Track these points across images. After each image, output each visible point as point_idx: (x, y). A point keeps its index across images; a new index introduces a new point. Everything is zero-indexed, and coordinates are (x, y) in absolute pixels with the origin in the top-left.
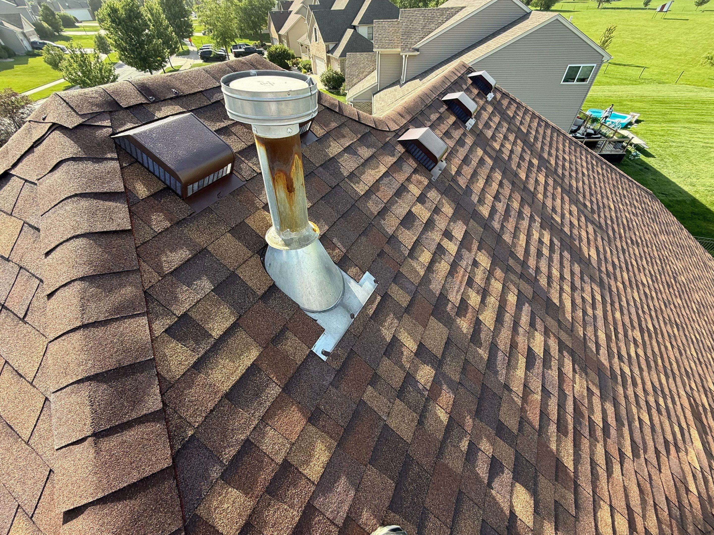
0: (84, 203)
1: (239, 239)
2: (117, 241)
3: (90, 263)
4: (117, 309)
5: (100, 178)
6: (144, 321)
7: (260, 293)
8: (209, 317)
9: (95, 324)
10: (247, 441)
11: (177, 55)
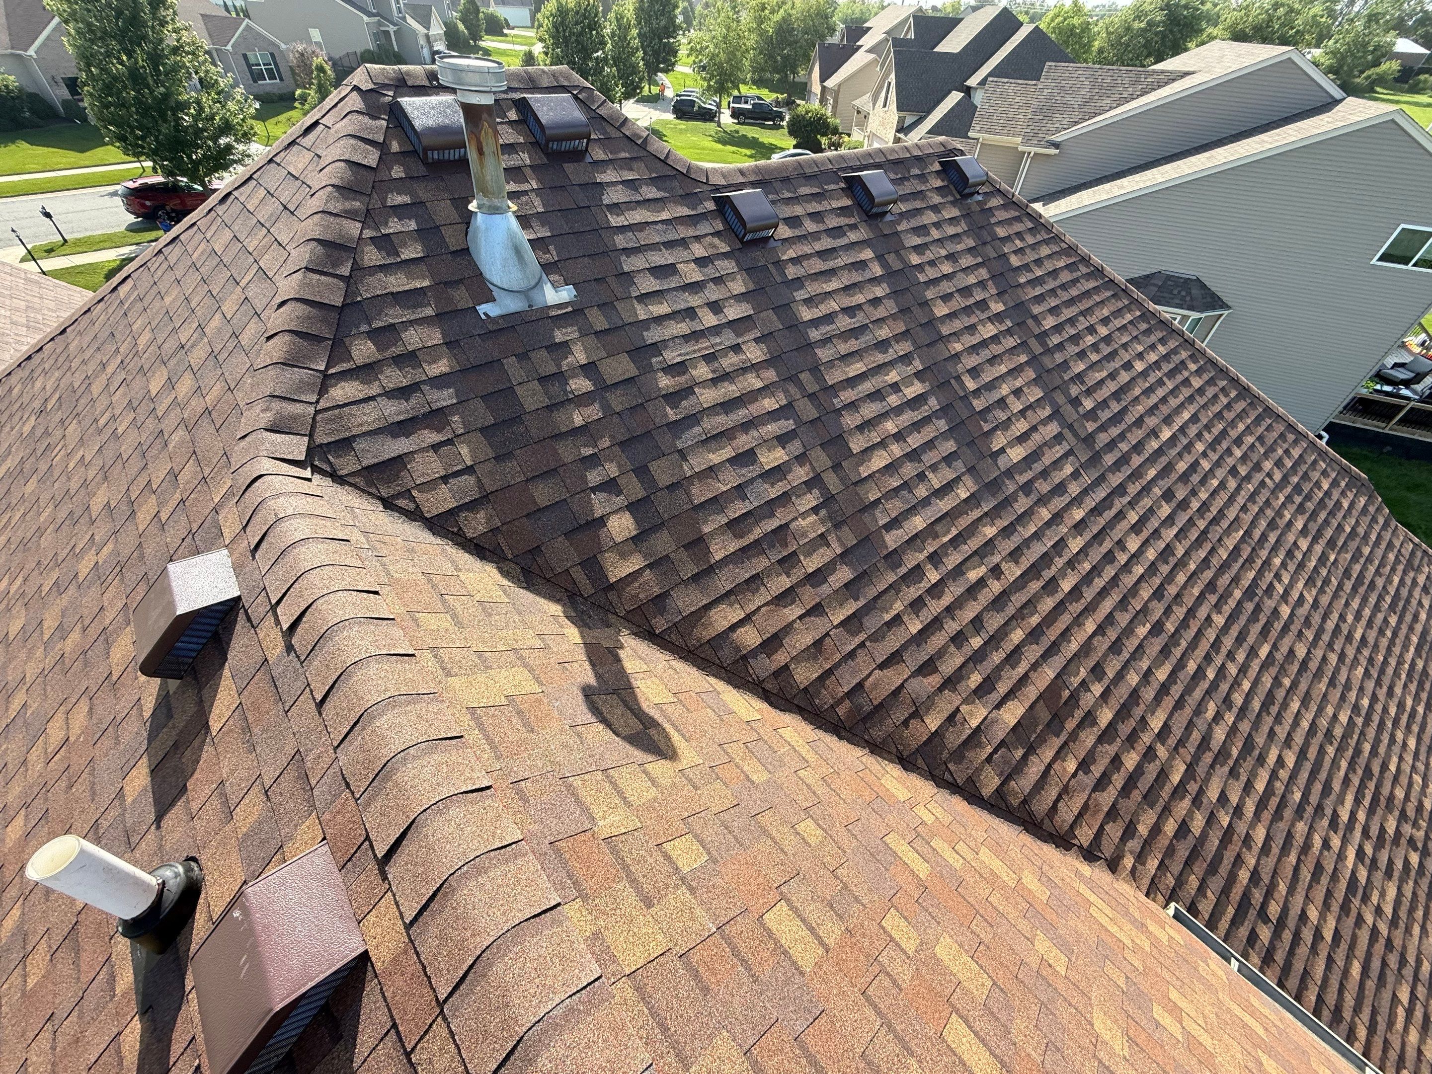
0: (353, 141)
1: (456, 208)
2: (363, 172)
3: (341, 179)
4: (346, 211)
5: (370, 129)
6: (359, 225)
7: (452, 249)
8: (405, 245)
9: (330, 213)
10: (393, 325)
11: (637, 101)
